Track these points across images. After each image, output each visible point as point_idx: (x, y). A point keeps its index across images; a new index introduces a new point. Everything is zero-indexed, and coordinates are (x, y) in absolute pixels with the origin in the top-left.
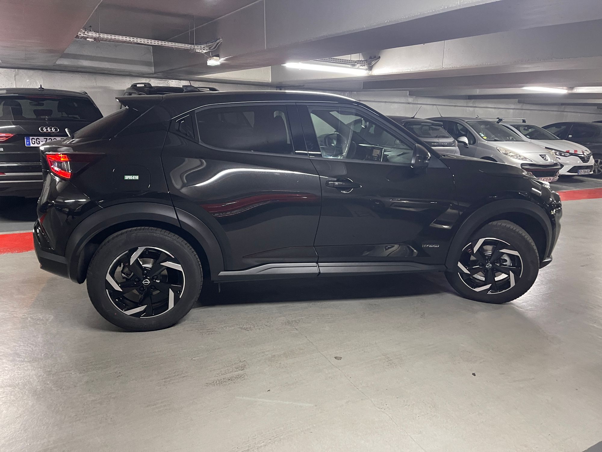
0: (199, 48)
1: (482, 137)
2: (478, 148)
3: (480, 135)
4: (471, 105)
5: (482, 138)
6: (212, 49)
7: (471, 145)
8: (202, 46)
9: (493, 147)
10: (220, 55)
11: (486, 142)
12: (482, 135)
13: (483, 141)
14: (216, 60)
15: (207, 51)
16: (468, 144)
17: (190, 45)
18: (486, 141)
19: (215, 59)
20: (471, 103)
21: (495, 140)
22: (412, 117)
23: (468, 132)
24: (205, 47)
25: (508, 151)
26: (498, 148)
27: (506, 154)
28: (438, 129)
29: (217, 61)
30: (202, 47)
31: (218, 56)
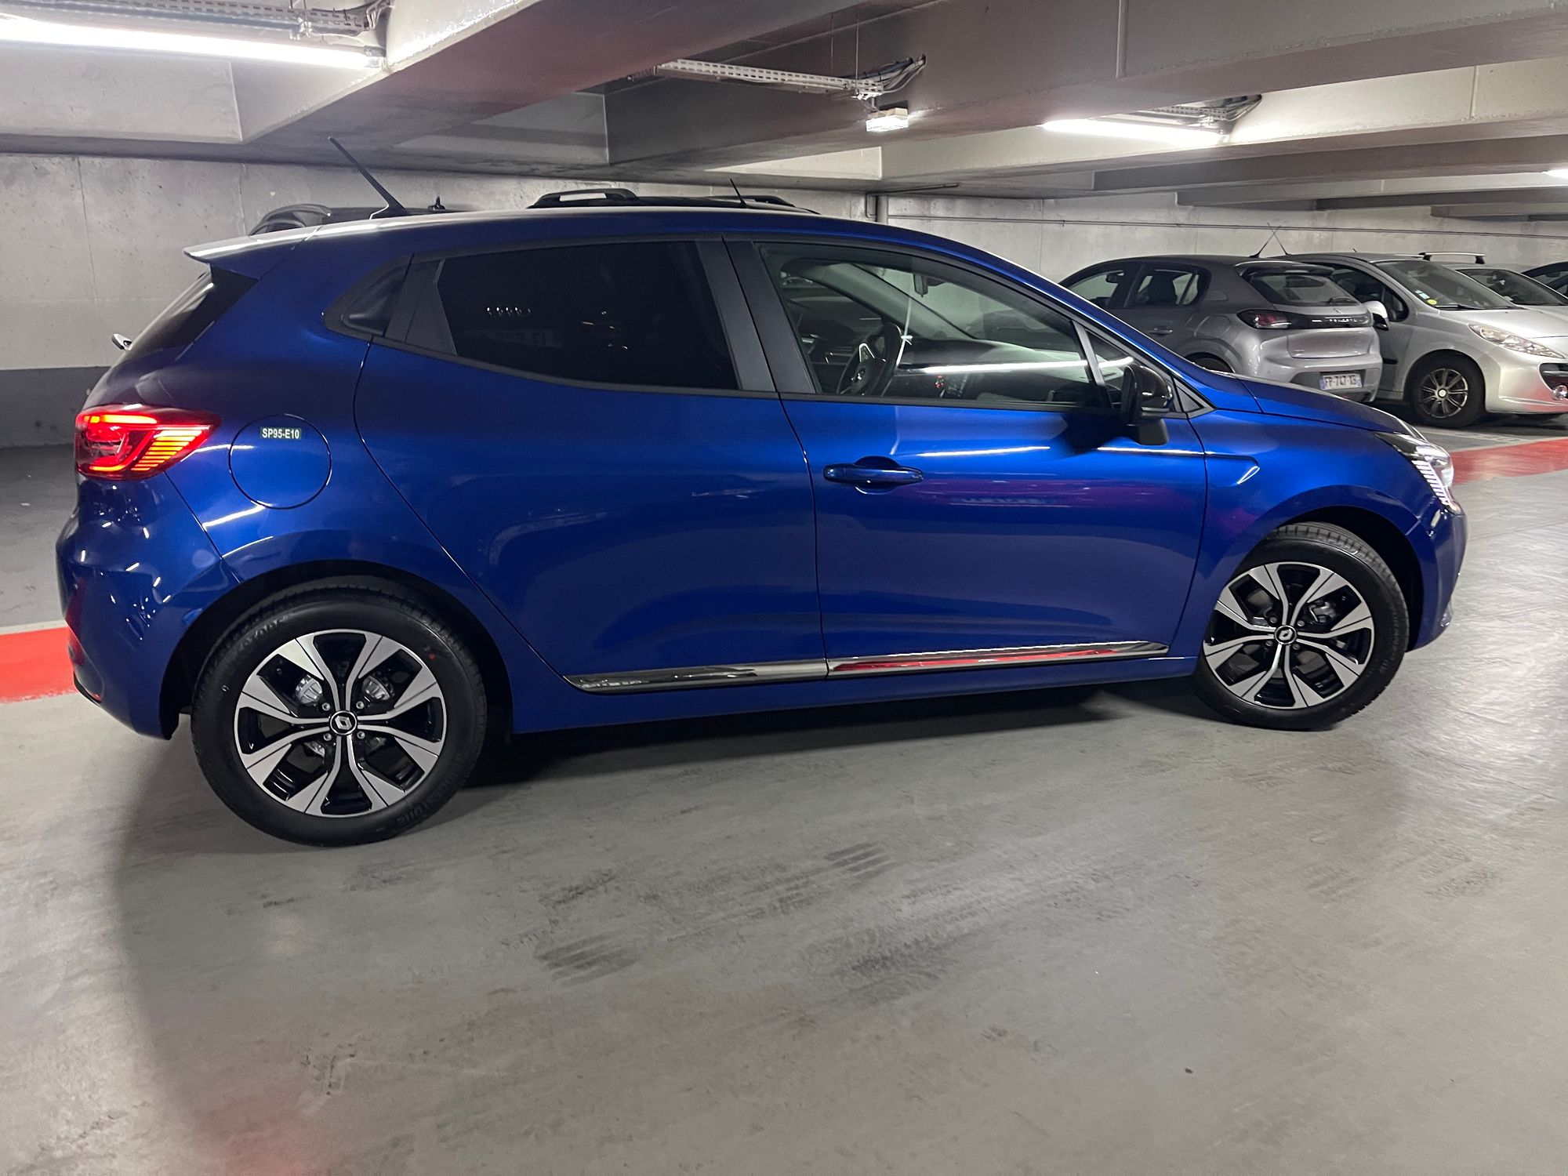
0: (863, 86)
1: (1425, 301)
2: (1416, 328)
3: (1417, 295)
4: (1323, 225)
5: (1424, 303)
6: (892, 89)
7: (1393, 323)
8: (870, 81)
9: (1461, 325)
10: (911, 104)
11: (1438, 314)
12: (1424, 296)
13: (1430, 311)
14: (901, 117)
15: (880, 94)
16: (1387, 321)
17: (844, 81)
18: (1439, 311)
19: (899, 113)
20: (1323, 218)
21: (1460, 308)
22: (1251, 257)
23: (1384, 290)
24: (877, 84)
25: (1502, 333)
26: (1475, 327)
27: (1499, 341)
28: (1322, 284)
29: (902, 119)
30: (870, 85)
31: (904, 105)
